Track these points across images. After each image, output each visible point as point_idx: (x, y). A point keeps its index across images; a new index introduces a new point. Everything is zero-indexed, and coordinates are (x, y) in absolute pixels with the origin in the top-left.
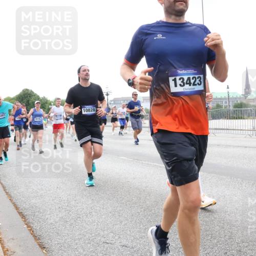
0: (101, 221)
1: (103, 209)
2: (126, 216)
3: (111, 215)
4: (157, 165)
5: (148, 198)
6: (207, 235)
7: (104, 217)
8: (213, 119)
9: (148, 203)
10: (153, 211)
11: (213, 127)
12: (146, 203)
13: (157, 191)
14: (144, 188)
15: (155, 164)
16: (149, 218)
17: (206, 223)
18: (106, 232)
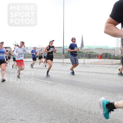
0: (10, 108)
1: (11, 102)
2: (22, 105)
3: (15, 105)
4: (38, 80)
5: (34, 96)
6: (61, 113)
7: (11, 106)
8: (66, 58)
9: (34, 98)
10: (36, 102)
11: (66, 62)
12: (32, 98)
13: (38, 93)
14: (32, 92)
15: (37, 80)
16: (34, 106)
17: (61, 107)
18: (12, 114)
